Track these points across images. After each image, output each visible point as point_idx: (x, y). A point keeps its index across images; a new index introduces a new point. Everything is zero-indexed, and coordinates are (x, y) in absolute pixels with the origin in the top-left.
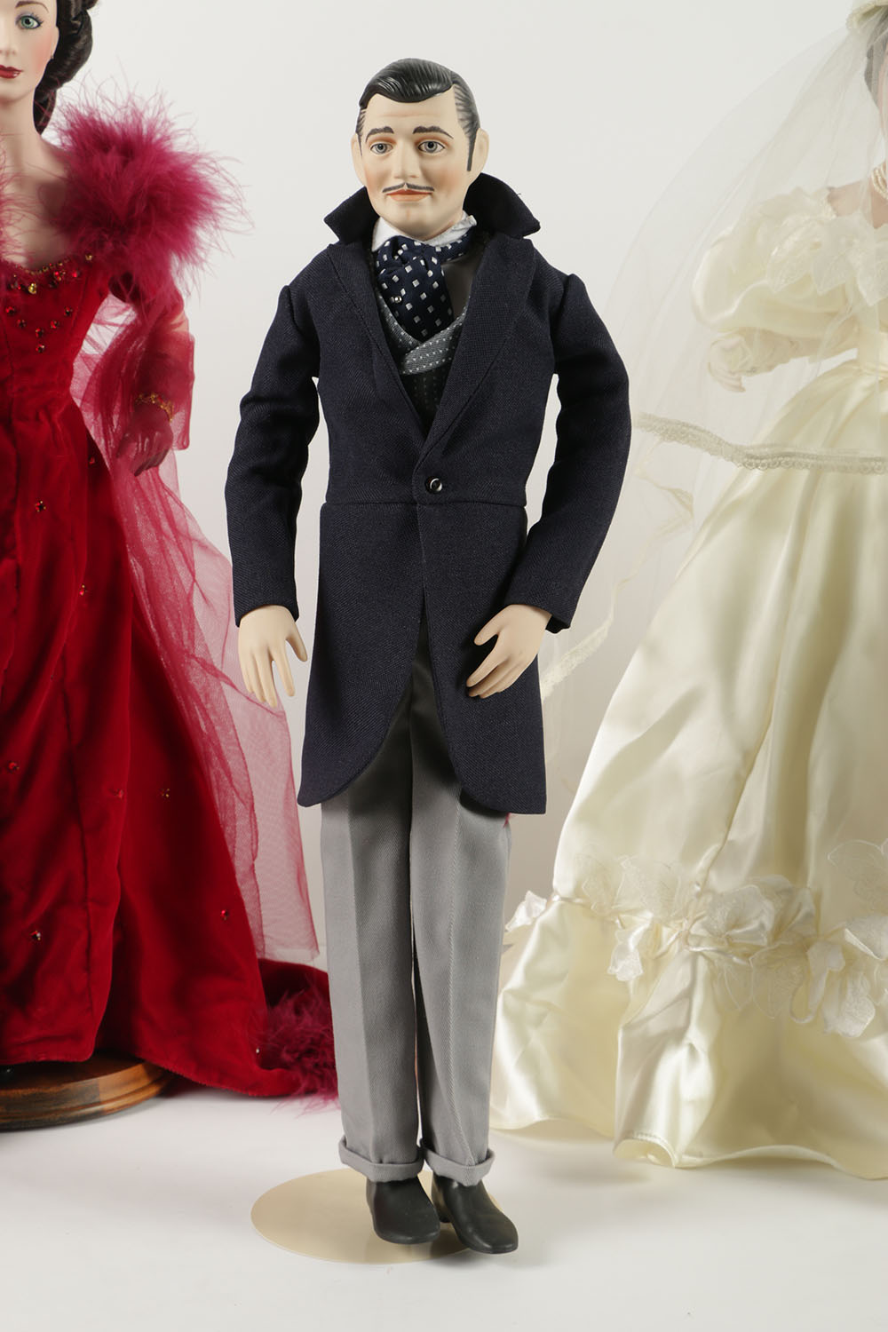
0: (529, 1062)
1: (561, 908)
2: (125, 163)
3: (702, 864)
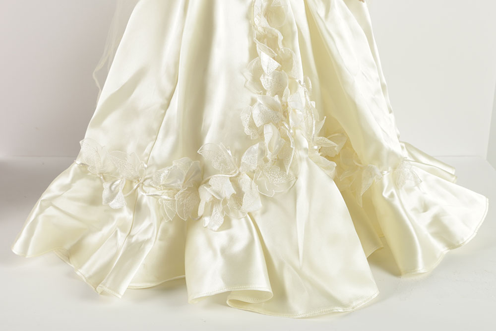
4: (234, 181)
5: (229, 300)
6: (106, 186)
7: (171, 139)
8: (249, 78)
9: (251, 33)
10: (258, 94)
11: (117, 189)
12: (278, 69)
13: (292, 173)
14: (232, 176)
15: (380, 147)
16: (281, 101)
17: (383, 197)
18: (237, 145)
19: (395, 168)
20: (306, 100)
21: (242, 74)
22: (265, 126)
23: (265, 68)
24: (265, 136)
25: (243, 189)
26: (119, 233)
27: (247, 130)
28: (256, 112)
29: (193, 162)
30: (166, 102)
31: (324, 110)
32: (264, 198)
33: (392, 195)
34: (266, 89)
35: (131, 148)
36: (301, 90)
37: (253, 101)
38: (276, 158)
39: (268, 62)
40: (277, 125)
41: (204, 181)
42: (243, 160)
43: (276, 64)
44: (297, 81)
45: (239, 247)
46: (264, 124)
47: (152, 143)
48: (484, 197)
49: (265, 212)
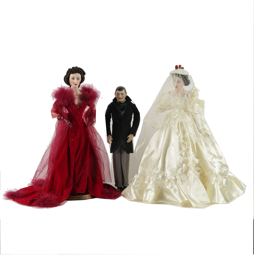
0: (135, 193)
1: (139, 176)
2: (88, 93)
3: (155, 170)
8: (179, 153)
9: (180, 143)
12: (186, 151)
13: (189, 175)
17: (212, 184)
19: (217, 177)
20: (193, 159)
27: (179, 165)
28: (181, 161)
30: (159, 158)
32: (182, 180)
33: (214, 184)
34: (183, 156)
36: (191, 156)
37: (180, 159)
42: (178, 171)
44: (190, 154)
49: (182, 184)
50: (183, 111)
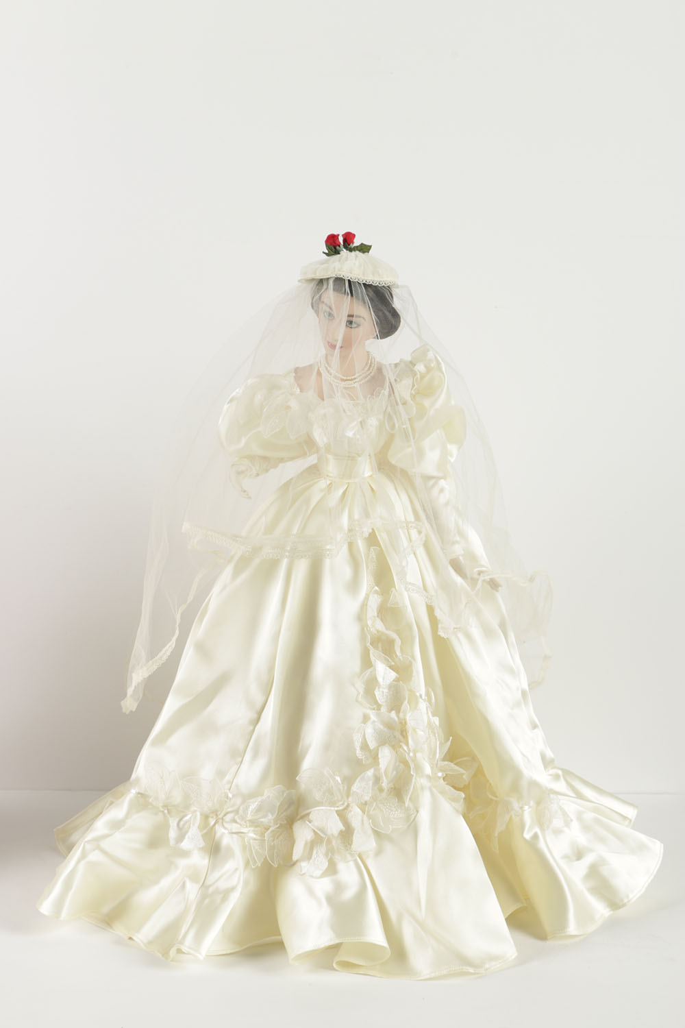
4: (342, 815)
5: (337, 963)
6: (173, 823)
7: (261, 763)
8: (361, 691)
9: (363, 637)
10: (371, 709)
11: (186, 826)
12: (397, 680)
13: (411, 806)
14: (338, 808)
15: (518, 775)
16: (398, 717)
17: (525, 840)
18: (346, 771)
19: (538, 803)
20: (428, 717)
21: (353, 685)
22: (380, 749)
23: (380, 679)
24: (380, 760)
25: (353, 825)
26: (189, 885)
27: (359, 753)
28: (369, 731)
29: (287, 792)
30: (255, 716)
31: (449, 729)
32: (377, 834)
33: (535, 836)
34: (380, 703)
35: (206, 773)
36: (423, 705)
37: (366, 718)
38: (393, 786)
39: (384, 674)
40: (393, 747)
41: (299, 817)
42: (355, 788)
43: (393, 675)
44: (418, 694)
45: (349, 894)
46: (379, 746)
47: (236, 767)
48: (658, 842)
49: (379, 852)
50: (366, 469)
